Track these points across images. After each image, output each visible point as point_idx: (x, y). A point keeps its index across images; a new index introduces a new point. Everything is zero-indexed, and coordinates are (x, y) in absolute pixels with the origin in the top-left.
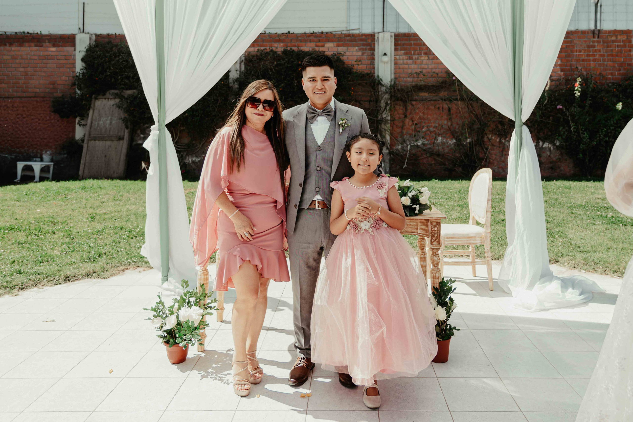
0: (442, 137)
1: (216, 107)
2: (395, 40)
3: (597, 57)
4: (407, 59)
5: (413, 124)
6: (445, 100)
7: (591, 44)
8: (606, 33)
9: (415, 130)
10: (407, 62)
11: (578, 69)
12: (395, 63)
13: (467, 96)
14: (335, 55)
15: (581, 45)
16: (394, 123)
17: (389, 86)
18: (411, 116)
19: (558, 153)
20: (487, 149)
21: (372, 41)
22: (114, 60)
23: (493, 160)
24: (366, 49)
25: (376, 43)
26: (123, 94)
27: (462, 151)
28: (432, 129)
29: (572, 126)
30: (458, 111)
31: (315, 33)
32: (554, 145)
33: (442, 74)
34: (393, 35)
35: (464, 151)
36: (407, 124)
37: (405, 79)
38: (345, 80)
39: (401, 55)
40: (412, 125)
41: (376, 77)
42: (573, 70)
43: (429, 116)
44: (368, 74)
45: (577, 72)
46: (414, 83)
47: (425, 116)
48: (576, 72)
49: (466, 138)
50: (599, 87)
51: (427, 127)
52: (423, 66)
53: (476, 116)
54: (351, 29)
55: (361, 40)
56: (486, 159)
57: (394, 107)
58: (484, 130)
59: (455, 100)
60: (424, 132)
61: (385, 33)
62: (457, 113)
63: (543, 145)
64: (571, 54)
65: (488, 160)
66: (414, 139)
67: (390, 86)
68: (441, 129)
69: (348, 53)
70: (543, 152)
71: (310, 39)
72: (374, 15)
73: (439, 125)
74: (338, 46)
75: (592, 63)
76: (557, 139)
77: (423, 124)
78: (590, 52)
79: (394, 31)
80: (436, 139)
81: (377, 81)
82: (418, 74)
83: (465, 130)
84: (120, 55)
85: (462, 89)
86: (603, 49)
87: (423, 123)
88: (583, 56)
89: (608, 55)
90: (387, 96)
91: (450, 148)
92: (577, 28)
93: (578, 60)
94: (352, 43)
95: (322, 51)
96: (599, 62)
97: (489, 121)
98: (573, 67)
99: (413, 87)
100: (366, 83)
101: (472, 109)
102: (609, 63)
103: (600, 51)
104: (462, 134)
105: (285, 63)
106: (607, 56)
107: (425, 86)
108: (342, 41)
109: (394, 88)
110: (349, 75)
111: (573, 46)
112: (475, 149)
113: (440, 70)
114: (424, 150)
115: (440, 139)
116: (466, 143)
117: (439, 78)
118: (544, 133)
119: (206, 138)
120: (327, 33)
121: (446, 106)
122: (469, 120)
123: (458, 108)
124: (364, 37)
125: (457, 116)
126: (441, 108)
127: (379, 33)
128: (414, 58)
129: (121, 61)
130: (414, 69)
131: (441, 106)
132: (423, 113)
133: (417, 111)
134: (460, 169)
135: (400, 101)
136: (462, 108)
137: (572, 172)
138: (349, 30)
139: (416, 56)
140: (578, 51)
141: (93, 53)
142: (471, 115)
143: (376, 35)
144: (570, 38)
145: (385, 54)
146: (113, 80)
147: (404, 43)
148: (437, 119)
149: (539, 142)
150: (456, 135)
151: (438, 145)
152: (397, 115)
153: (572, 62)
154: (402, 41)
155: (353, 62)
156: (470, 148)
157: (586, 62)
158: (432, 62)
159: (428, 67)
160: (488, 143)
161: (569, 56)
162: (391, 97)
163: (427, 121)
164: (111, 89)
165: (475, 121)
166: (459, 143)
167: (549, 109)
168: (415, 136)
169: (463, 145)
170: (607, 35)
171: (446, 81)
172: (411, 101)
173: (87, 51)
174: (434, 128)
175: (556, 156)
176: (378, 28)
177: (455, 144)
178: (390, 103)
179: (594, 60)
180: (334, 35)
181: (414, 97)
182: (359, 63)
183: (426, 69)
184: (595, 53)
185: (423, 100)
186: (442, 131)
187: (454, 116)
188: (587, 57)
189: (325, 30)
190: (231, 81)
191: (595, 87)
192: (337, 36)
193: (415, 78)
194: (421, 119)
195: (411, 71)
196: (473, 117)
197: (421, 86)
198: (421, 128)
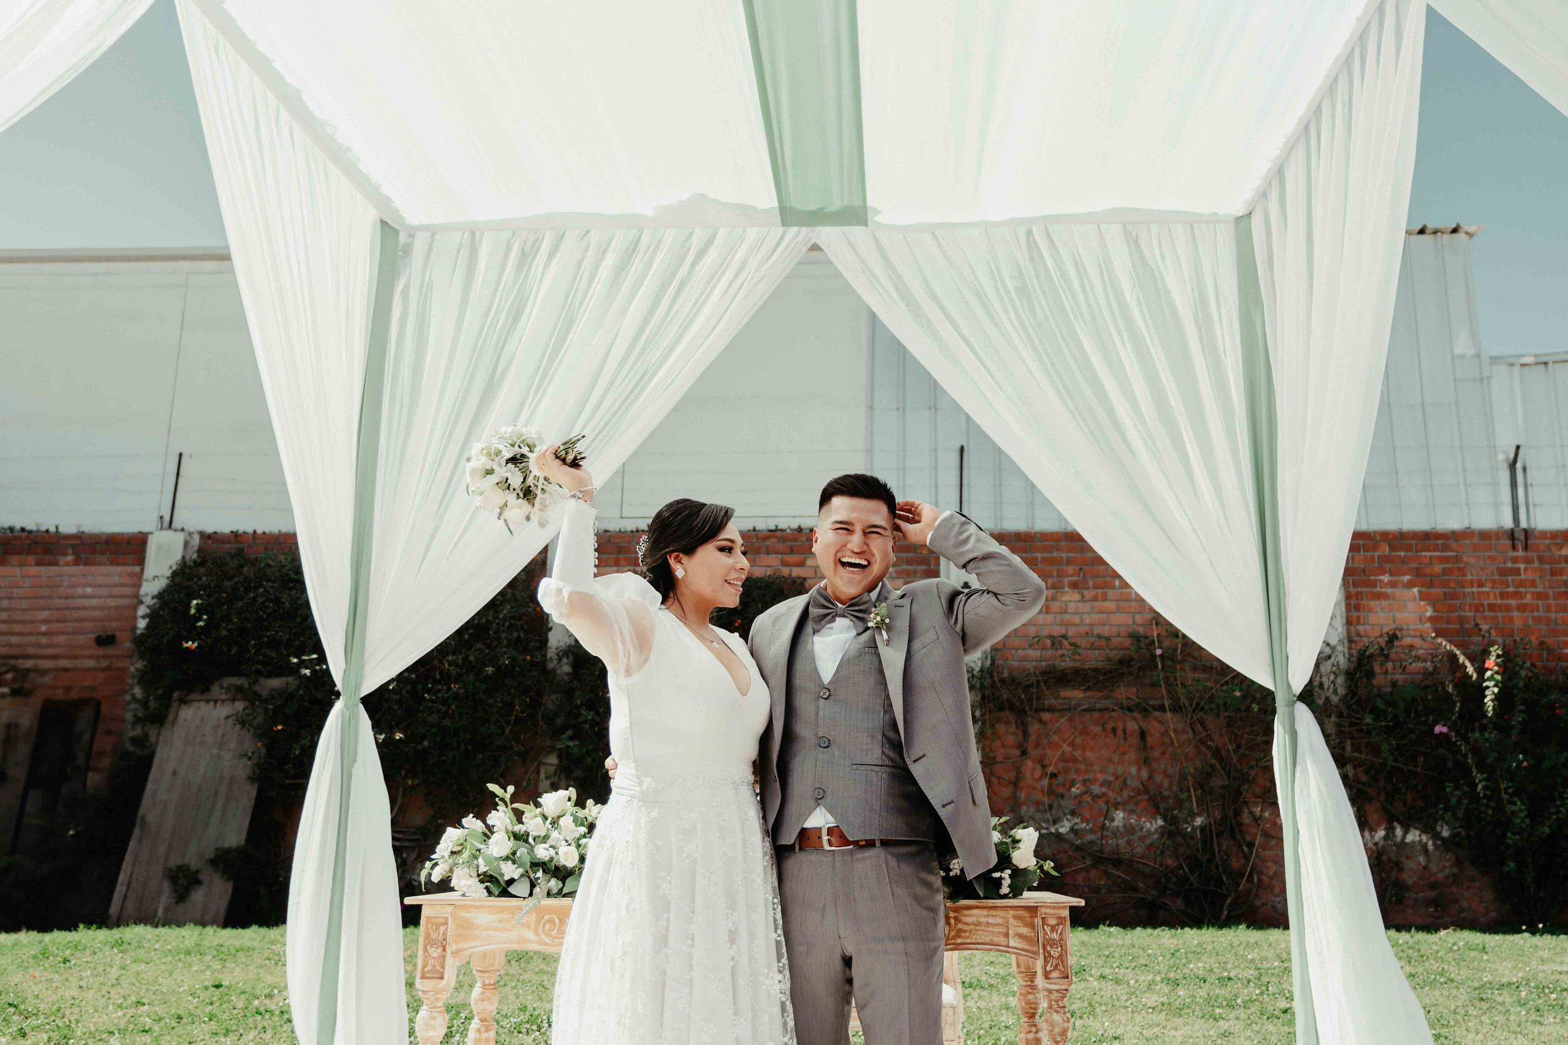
0: (1124, 811)
1: (508, 723)
3: (1528, 599)
5: (1044, 775)
6: (1130, 709)
7: (1509, 565)
8: (1546, 538)
9: (1051, 792)
11: (1480, 630)
13: (1191, 699)
15: (1483, 569)
16: (992, 773)
17: (978, 669)
18: (1040, 751)
19: (1448, 859)
20: (1251, 845)
22: (242, 599)
23: (1271, 878)
26: (256, 688)
27: (1182, 850)
28: (1096, 789)
29: (1481, 781)
30: (1167, 740)
31: (781, 530)
32: (1436, 836)
33: (1119, 639)
35: (1189, 853)
36: (1028, 775)
37: (1020, 651)
40: (1041, 777)
42: (1469, 633)
43: (1088, 754)
45: (1480, 638)
46: (1044, 664)
47: (1077, 754)
48: (1476, 639)
49: (1193, 816)
50: (1541, 677)
51: (1084, 782)
52: (1067, 617)
53: (1217, 752)
56: (1251, 874)
57: (992, 726)
58: (1241, 793)
59: (1158, 710)
60: (1076, 797)
62: (1162, 744)
63: (1404, 836)
64: (1458, 590)
65: (1255, 878)
66: (1048, 816)
67: (981, 670)
68: (1121, 790)
70: (1408, 857)
71: (768, 547)
72: (936, 469)
73: (1117, 778)
75: (1516, 614)
76: (1443, 818)
77: (1072, 775)
78: (1508, 587)
80: (1107, 815)
82: (1055, 639)
83: (1189, 791)
84: (261, 586)
85: (1175, 680)
86: (1541, 577)
87: (1073, 771)
88: (1492, 597)
89: (1558, 596)
91: (1148, 842)
92: (1466, 524)
93: (1478, 608)
96: (1536, 614)
97: (1251, 768)
98: (1466, 626)
99: (1044, 673)
101: (1204, 734)
102: (1561, 614)
103: (1533, 584)
104: (1180, 803)
106: (1555, 599)
107: (1076, 671)
109: (992, 677)
111: (1462, 571)
112: (1219, 845)
113: (1115, 629)
114: (1078, 848)
115: (1120, 815)
116: (1194, 829)
117: (1111, 650)
118: (1405, 803)
121: (1133, 726)
122: (1198, 763)
123: (1166, 731)
125: (1163, 753)
126: (1119, 732)
129: (260, 600)
130: (1046, 625)
131: (1121, 725)
132: (1072, 744)
133: (1055, 738)
134: (1180, 902)
135: (1008, 712)
136: (1175, 731)
137: (1493, 914)
140: (1475, 584)
141: (188, 580)
142: (1203, 749)
144: (1453, 551)
146: (234, 651)
148: (1110, 761)
149: (1393, 829)
150: (1163, 805)
151: (1115, 833)
152: (1002, 751)
153: (1464, 611)
156: (1204, 843)
157: (1501, 611)
158: (1093, 607)
159: (1081, 618)
160: (1254, 830)
161: (1454, 596)
162: (983, 698)
163: (1083, 767)
164: (227, 676)
165: (1212, 766)
166: (1173, 827)
167: (1413, 736)
168: (1051, 807)
169: (1182, 833)
170: (1547, 542)
171: (1131, 659)
172: (1037, 710)
173: (175, 574)
174: (1102, 785)
175: (1445, 867)
177: (1162, 831)
178: (983, 715)
179: (1522, 608)
181: (1046, 702)
183: (1075, 625)
184: (1521, 589)
185: (1069, 709)
186: (1126, 794)
187: (1157, 753)
188: (1502, 598)
190: (551, 653)
191: (1530, 679)
193: (1047, 649)
194: (1067, 761)
195: (1037, 631)
196: (1209, 755)
197: (1064, 670)
198: (1068, 785)
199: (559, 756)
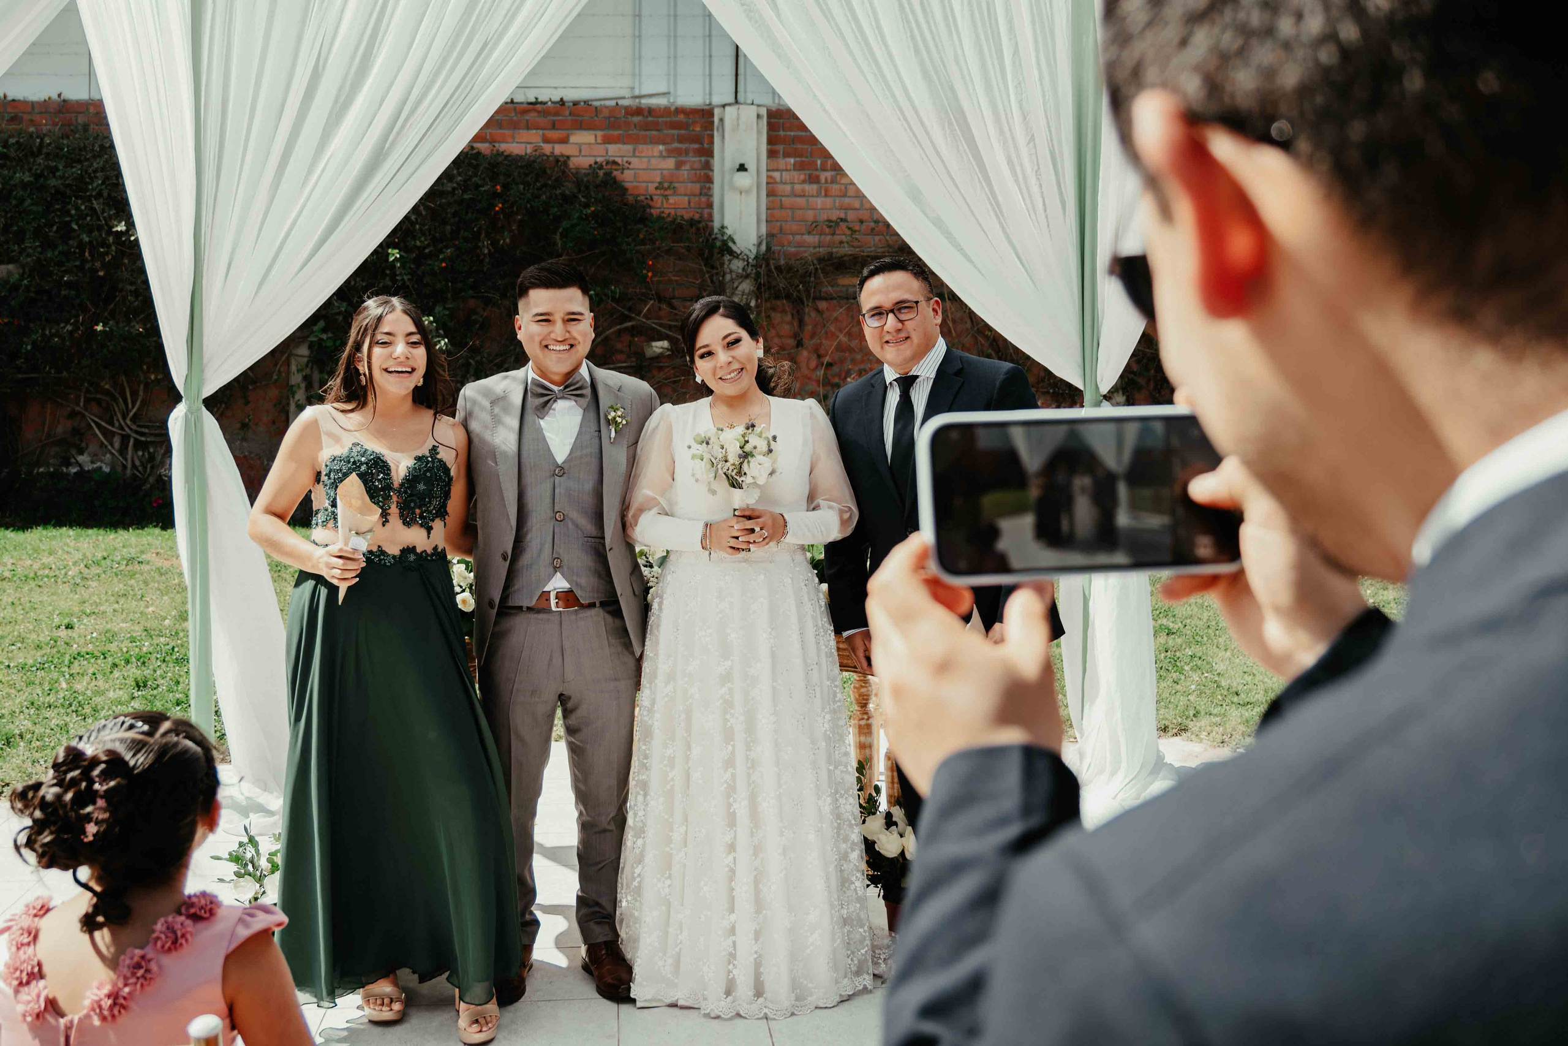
2: (771, 127)
4: (804, 182)
5: (821, 365)
9: (828, 382)
10: (803, 191)
12: (771, 193)
14: (601, 167)
17: (753, 257)
18: (815, 341)
21: (706, 130)
24: (686, 152)
25: (716, 133)
31: (541, 103)
34: (764, 112)
36: (803, 365)
37: (798, 237)
38: (630, 239)
39: (787, 170)
40: (817, 367)
41: (716, 231)
44: (692, 223)
46: (822, 251)
52: (847, 200)
54: (644, 92)
55: (674, 126)
57: (768, 317)
61: (741, 106)
67: (756, 258)
69: (635, 163)
71: (527, 121)
72: (710, 56)
74: (607, 140)
77: (849, 365)
79: (768, 101)
81: (718, 244)
82: (833, 225)
87: (848, 362)
90: (746, 286)
94: (648, 133)
95: (562, 156)
99: (821, 260)
100: (689, 249)
105: (454, 189)
107: (855, 258)
108: (619, 128)
109: (768, 265)
110: (640, 226)
119: (223, 406)
120: (575, 103)
124: (681, 117)
127: (724, 106)
128: (823, 181)
130: (822, 209)
132: (849, 334)
133: (832, 328)
135: (784, 301)
136: (954, 321)
138: (640, 97)
139: (829, 174)
143: (717, 111)
145: (742, 168)
147: (795, 136)
152: (776, 340)
154: (790, 129)
155: (651, 188)
162: (759, 288)
163: (858, 357)
172: (815, 299)
176: (722, 93)
178: (757, 306)
180: (597, 110)
181: (824, 290)
182: (668, 192)
183: (856, 209)
189: (570, 95)
192: (606, 113)
193: (826, 234)
194: (843, 351)
195: (815, 216)
196: (986, 345)
197: (842, 257)
198: (843, 375)
199: (310, 347)
